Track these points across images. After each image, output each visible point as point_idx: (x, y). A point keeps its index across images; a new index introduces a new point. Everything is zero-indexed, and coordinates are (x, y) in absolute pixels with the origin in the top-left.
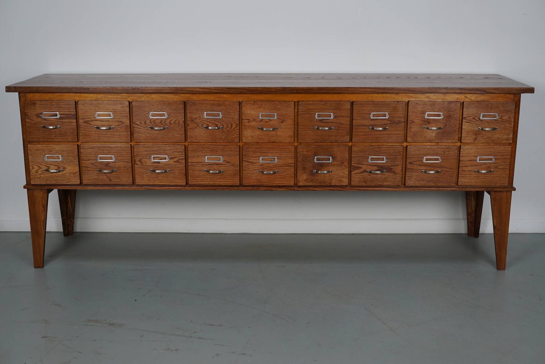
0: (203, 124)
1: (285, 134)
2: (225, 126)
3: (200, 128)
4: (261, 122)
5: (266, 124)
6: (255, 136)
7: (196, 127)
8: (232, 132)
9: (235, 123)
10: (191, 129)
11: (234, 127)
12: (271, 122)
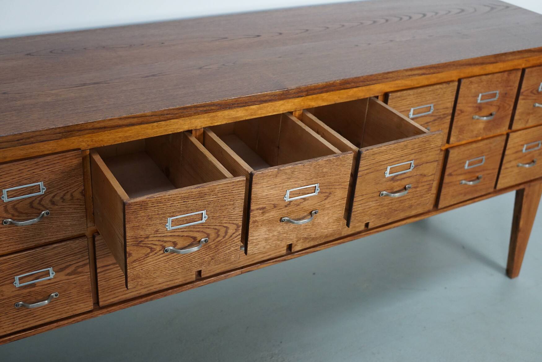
0: (165, 244)
1: (328, 218)
2: (213, 236)
3: (156, 253)
4: (287, 208)
5: (297, 208)
6: (274, 236)
7: (147, 255)
8: (226, 242)
9: (233, 224)
10: (134, 261)
11: (230, 232)
12: (306, 202)
